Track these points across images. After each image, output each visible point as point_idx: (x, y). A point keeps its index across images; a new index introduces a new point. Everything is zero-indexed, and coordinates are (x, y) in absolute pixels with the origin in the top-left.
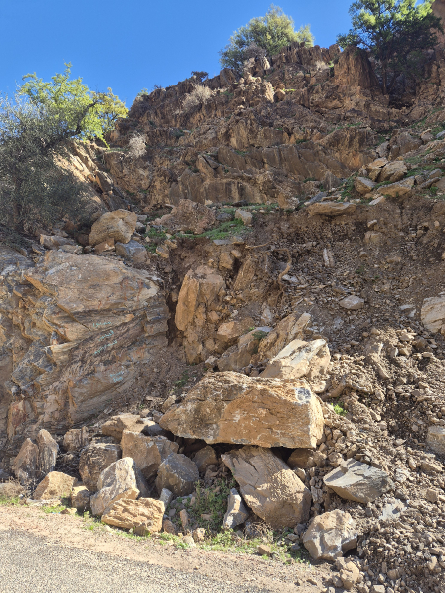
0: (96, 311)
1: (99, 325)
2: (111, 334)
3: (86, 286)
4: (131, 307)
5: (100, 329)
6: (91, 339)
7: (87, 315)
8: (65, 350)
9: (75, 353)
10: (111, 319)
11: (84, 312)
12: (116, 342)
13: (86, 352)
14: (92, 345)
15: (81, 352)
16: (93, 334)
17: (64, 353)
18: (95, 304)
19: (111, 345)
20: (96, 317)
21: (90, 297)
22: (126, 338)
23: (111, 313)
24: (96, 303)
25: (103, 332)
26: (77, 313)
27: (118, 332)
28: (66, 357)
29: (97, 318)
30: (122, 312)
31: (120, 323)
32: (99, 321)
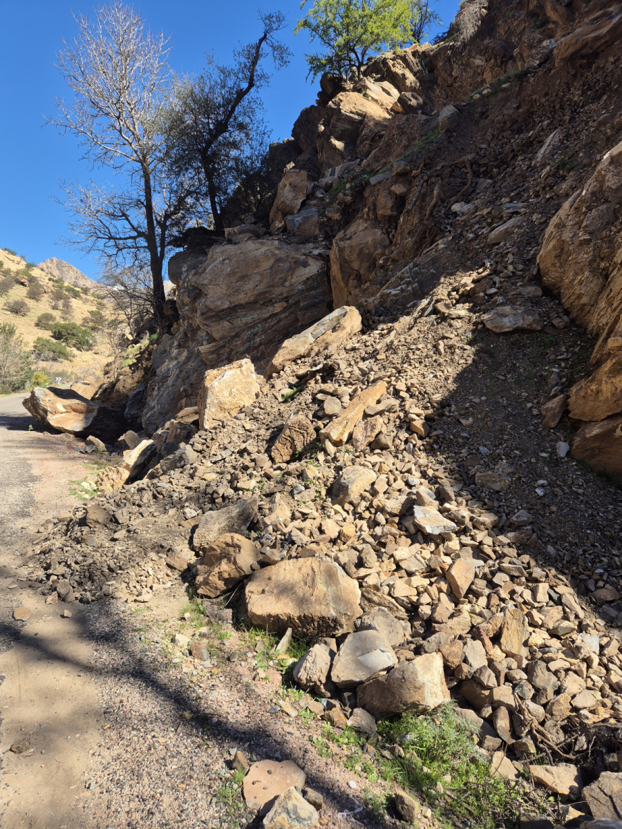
0: (241, 305)
1: (244, 320)
2: (259, 328)
3: (234, 279)
4: (281, 294)
5: (246, 324)
6: (237, 335)
7: (233, 310)
8: (212, 349)
9: (222, 352)
10: (258, 312)
11: (229, 308)
12: (263, 337)
13: (232, 350)
14: (238, 343)
15: (227, 350)
16: (238, 330)
17: (212, 353)
18: (242, 298)
19: (258, 340)
20: (241, 312)
21: (238, 291)
22: (275, 331)
23: (258, 305)
24: (242, 296)
25: (248, 327)
26: (222, 311)
27: (267, 325)
28: (214, 356)
29: (243, 313)
30: (271, 302)
31: (268, 315)
32: (245, 316)
